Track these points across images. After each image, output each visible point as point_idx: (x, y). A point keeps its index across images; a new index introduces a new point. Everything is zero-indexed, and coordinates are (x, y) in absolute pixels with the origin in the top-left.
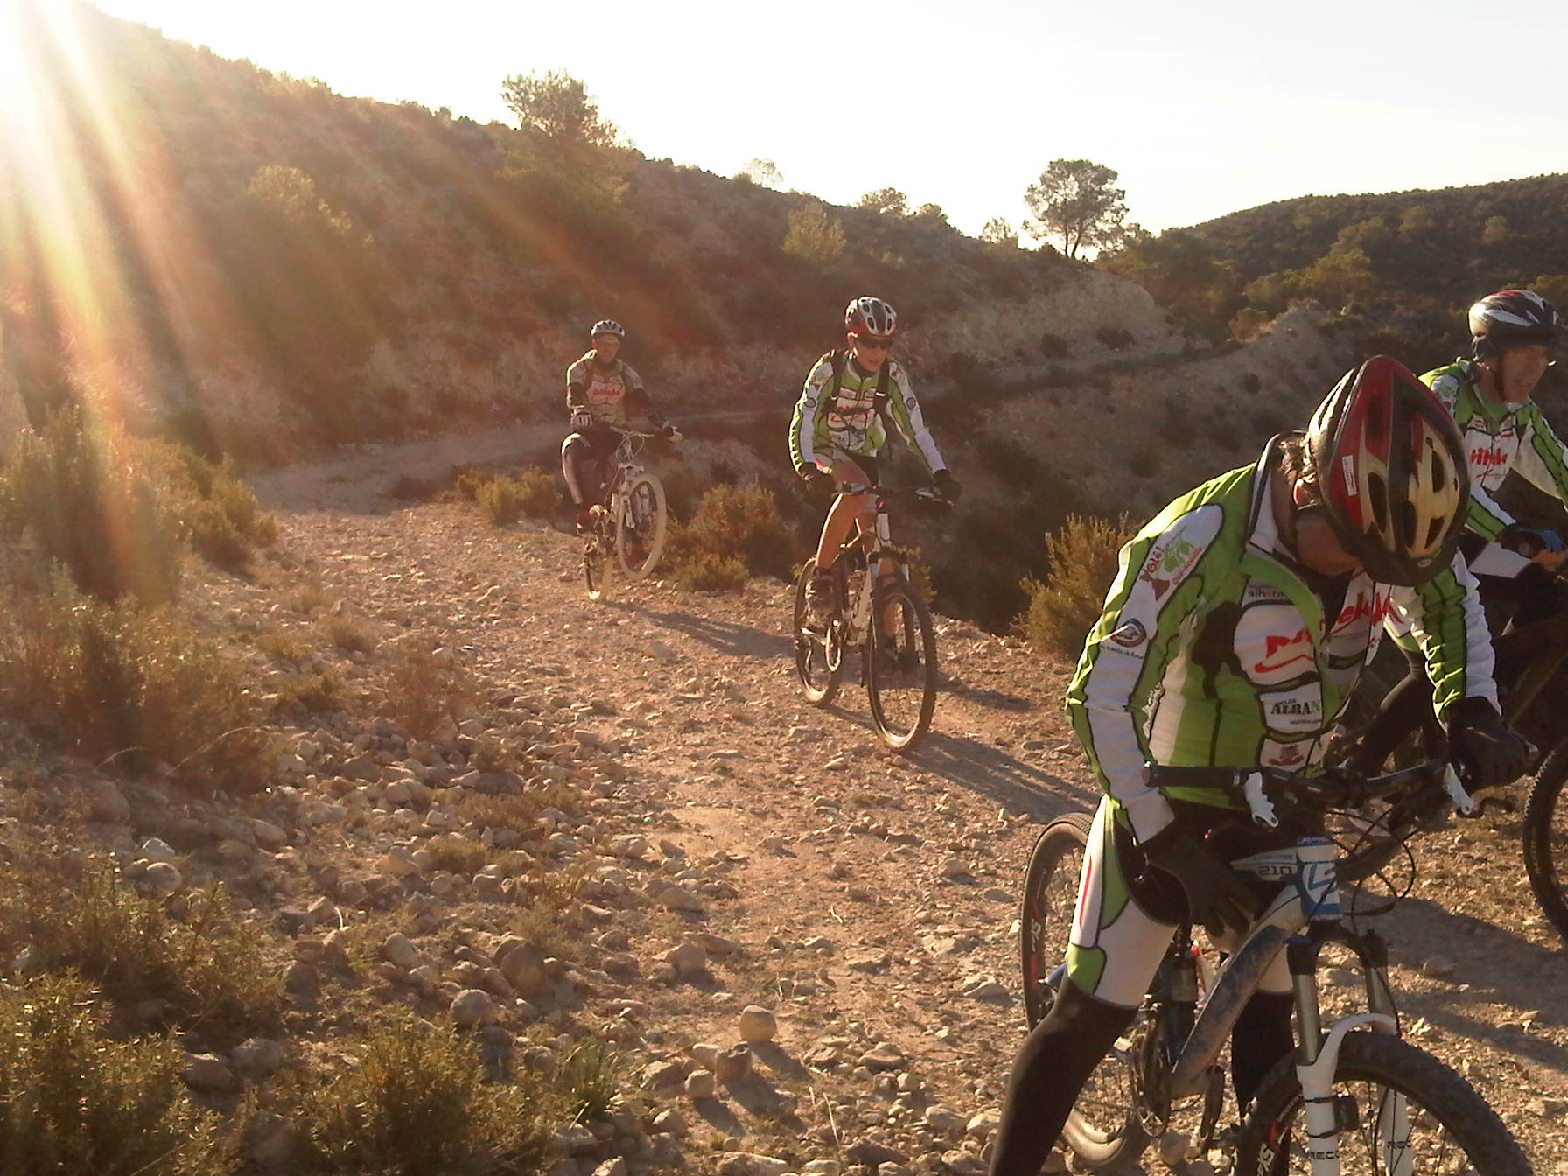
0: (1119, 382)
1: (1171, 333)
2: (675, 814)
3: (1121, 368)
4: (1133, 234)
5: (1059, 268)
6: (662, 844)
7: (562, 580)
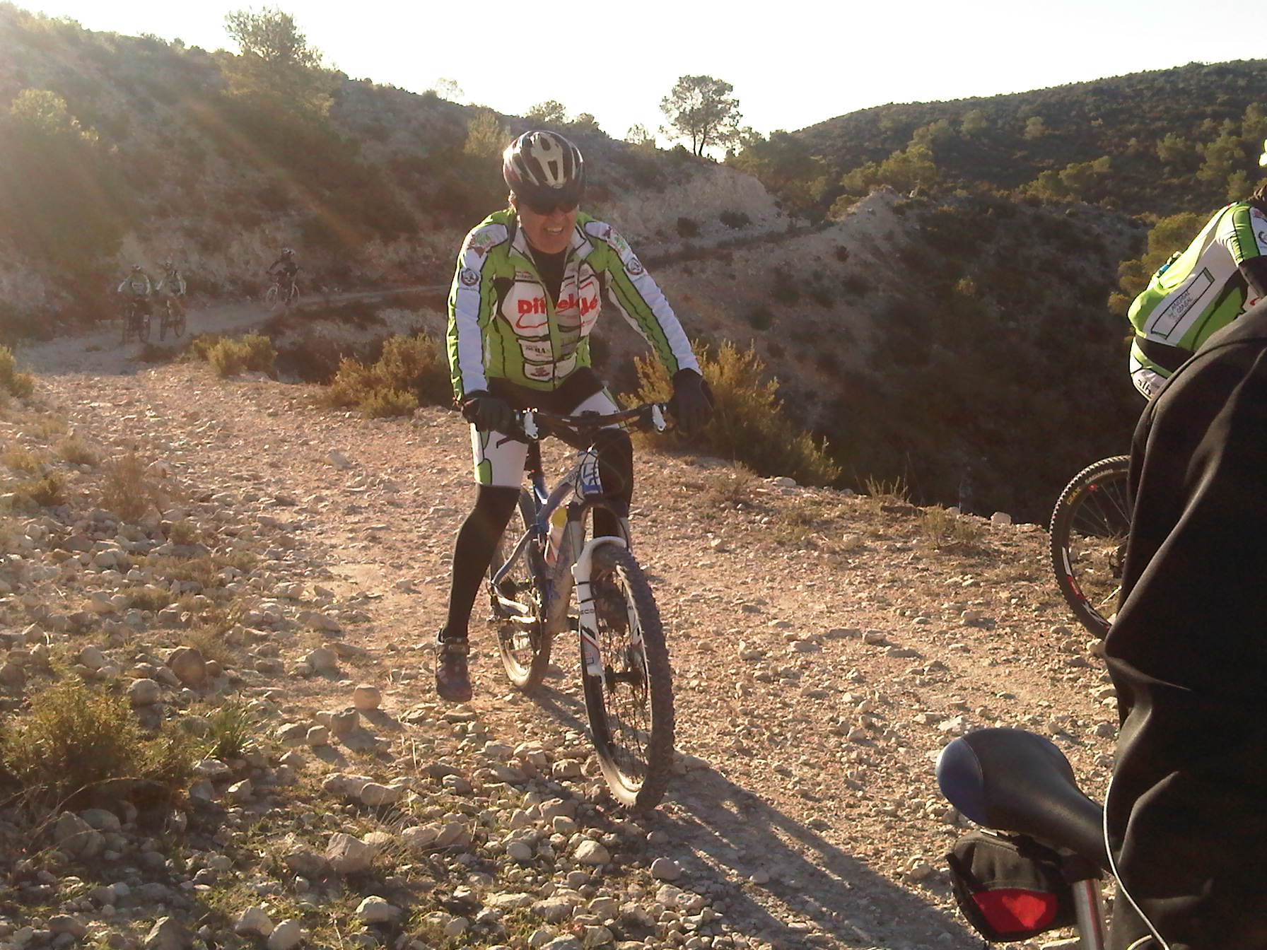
0: (737, 254)
1: (779, 215)
2: (330, 569)
3: (741, 243)
4: (747, 136)
5: (689, 164)
6: (316, 588)
7: (270, 415)
